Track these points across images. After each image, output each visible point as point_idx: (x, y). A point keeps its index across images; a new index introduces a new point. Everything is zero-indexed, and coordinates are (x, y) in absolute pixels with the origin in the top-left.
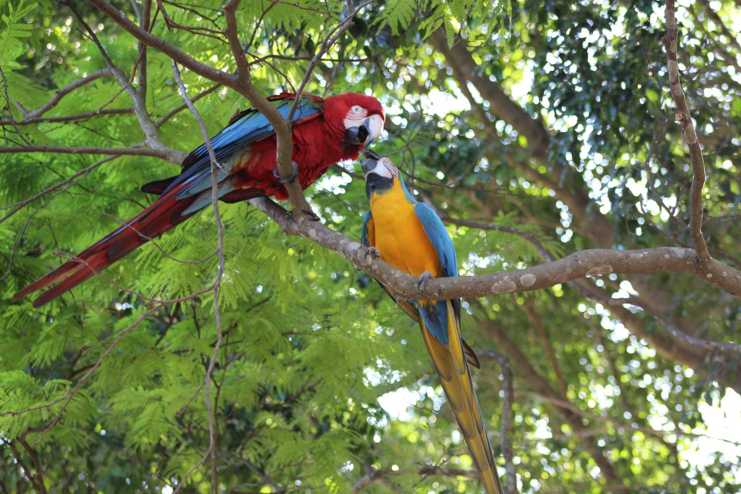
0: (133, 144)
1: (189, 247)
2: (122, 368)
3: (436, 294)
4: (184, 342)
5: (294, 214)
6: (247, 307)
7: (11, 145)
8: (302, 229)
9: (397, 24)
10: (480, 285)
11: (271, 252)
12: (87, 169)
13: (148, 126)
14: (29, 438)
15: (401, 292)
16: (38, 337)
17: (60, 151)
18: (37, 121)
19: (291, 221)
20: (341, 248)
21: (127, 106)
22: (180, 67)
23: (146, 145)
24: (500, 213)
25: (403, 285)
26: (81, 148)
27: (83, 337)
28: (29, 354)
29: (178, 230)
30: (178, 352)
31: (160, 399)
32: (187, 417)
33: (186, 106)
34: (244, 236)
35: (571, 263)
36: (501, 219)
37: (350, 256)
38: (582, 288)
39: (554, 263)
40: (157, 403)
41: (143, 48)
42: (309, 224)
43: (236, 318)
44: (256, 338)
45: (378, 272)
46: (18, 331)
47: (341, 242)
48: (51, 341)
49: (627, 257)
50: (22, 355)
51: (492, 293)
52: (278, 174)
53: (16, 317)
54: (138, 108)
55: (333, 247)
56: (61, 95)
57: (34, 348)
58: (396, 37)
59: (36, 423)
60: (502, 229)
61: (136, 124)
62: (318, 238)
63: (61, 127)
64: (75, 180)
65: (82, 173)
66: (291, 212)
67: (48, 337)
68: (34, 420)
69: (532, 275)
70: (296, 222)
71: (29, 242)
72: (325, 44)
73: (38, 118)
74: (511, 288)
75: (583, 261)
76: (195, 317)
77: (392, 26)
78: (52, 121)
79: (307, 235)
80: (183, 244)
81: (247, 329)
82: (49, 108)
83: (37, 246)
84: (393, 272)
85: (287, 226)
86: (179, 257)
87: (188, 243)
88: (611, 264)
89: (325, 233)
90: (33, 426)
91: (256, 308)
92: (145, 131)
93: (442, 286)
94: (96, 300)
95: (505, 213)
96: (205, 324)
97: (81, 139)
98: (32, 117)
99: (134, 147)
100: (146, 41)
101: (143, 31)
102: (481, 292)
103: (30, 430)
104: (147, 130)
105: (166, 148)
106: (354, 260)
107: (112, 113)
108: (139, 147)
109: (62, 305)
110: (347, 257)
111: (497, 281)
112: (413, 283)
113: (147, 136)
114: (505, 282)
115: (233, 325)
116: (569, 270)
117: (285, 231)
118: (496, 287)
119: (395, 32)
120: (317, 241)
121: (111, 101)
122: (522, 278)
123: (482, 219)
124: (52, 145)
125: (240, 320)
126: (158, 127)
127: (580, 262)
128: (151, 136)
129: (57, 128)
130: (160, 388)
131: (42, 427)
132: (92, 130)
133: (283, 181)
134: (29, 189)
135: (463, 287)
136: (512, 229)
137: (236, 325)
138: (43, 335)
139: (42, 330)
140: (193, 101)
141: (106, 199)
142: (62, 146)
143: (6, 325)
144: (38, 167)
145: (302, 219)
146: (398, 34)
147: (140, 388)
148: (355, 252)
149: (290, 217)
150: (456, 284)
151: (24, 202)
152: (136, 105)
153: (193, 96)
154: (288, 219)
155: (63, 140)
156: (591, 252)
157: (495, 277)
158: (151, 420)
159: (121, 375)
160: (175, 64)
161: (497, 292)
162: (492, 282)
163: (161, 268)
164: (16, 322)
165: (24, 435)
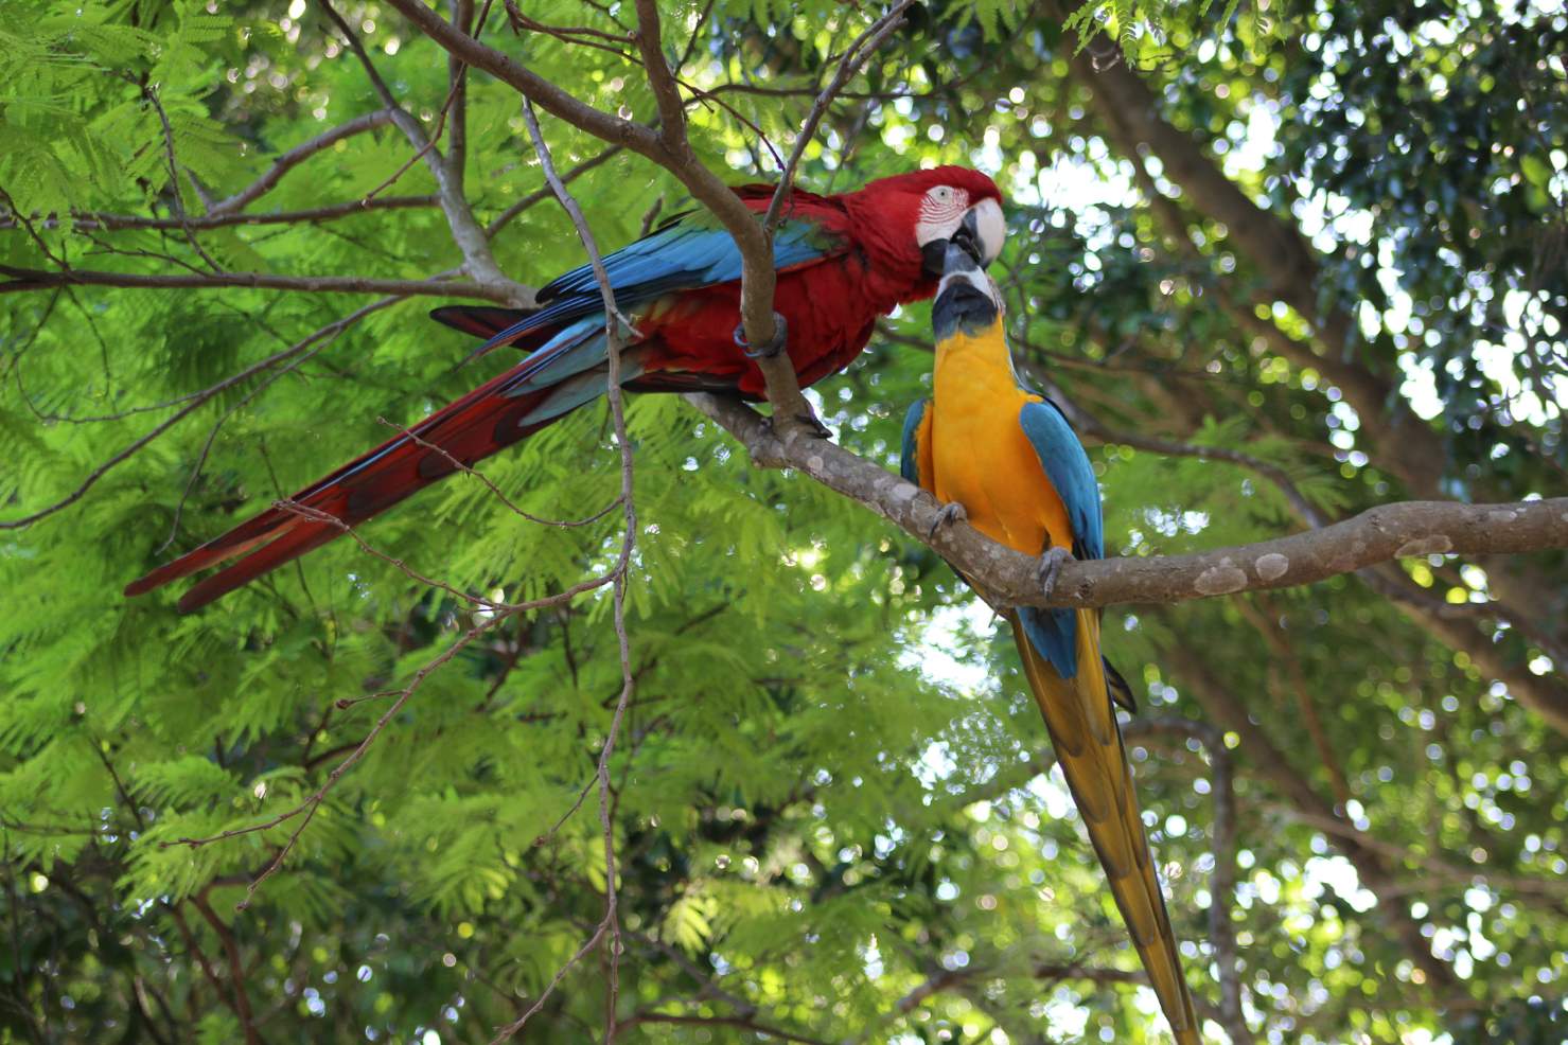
0: (436, 270)
1: (553, 486)
2: (413, 750)
3: (1077, 594)
4: (542, 696)
5: (777, 423)
6: (679, 624)
7: (178, 271)
8: (796, 452)
9: (994, 18)
10: (1170, 577)
11: (724, 501)
12: (339, 323)
13: (469, 232)
14: (215, 897)
15: (1004, 590)
16: (237, 682)
17: (284, 286)
18: (235, 219)
19: (770, 437)
20: (876, 496)
21: (423, 192)
22: (539, 110)
23: (463, 274)
24: (1209, 421)
25: (1007, 574)
26: (327, 280)
27: (330, 686)
28: (216, 719)
29: (530, 451)
30: (529, 718)
31: (489, 817)
32: (546, 853)
33: (549, 191)
34: (670, 468)
35: (1364, 532)
36: (1209, 433)
37: (895, 512)
38: (1382, 581)
39: (1326, 531)
40: (484, 826)
41: (457, 67)
42: (809, 445)
43: (655, 648)
44: (698, 687)
45: (954, 547)
46: (194, 669)
47: (877, 483)
48: (266, 694)
49: (1483, 518)
50: (202, 719)
51: (1197, 594)
52: (743, 337)
53: (191, 641)
54: (448, 195)
55: (858, 493)
56: (285, 165)
57: (226, 706)
58: (992, 44)
59: (230, 865)
60: (1213, 455)
61: (440, 226)
62: (828, 475)
63: (283, 232)
64: (312, 348)
65: (329, 332)
66: (770, 418)
67: (257, 685)
68: (228, 857)
69: (1281, 556)
70: (782, 441)
71: (216, 482)
72: (845, 64)
73: (237, 216)
74: (1236, 583)
75: (1389, 527)
76: (567, 644)
77: (983, 21)
78: (265, 220)
79: (805, 469)
80: (539, 482)
81: (676, 666)
82: (258, 193)
83: (233, 490)
84: (985, 548)
85: (762, 447)
86: (531, 509)
87: (552, 478)
88: (1447, 533)
89: (842, 464)
90: (224, 872)
91: (696, 628)
92: (462, 243)
93: (1091, 578)
94: (358, 607)
95: (1219, 418)
96: (588, 658)
97: (327, 261)
98: (224, 211)
99: (438, 279)
100: (467, 58)
101: (459, 34)
102: (1173, 590)
103: (217, 880)
104: (467, 241)
105: (506, 281)
106: (904, 522)
107: (391, 204)
108: (447, 278)
109: (286, 616)
110: (888, 516)
111: (1207, 568)
112: (1028, 572)
113: (467, 255)
114: (1224, 570)
115: (647, 662)
116: (1359, 546)
117: (757, 459)
118: (1204, 581)
119: (991, 34)
120: (826, 482)
121: (393, 181)
122: (1260, 560)
123: (1169, 434)
124: (265, 272)
125: (663, 650)
126: (490, 236)
127: (1382, 529)
128: (476, 255)
129: (275, 234)
130: (490, 793)
131: (242, 875)
132: (349, 238)
133: (755, 354)
134: (219, 368)
135: (1135, 580)
136: (1236, 454)
137: (654, 664)
138: (246, 679)
139: (243, 669)
140: (565, 181)
141: (383, 393)
142: (285, 275)
143: (168, 657)
144: (241, 323)
145: (793, 434)
146: (997, 40)
147: (451, 793)
148: (907, 506)
149: (771, 429)
150: (1119, 575)
151: (207, 392)
152: (444, 188)
153: (565, 169)
154: (764, 433)
155: (288, 261)
156: (1405, 507)
157: (1202, 559)
158: (471, 862)
159: (411, 764)
160: (529, 105)
161: (1206, 592)
162: (1195, 570)
163: (492, 529)
164: (190, 651)
165: (204, 891)
